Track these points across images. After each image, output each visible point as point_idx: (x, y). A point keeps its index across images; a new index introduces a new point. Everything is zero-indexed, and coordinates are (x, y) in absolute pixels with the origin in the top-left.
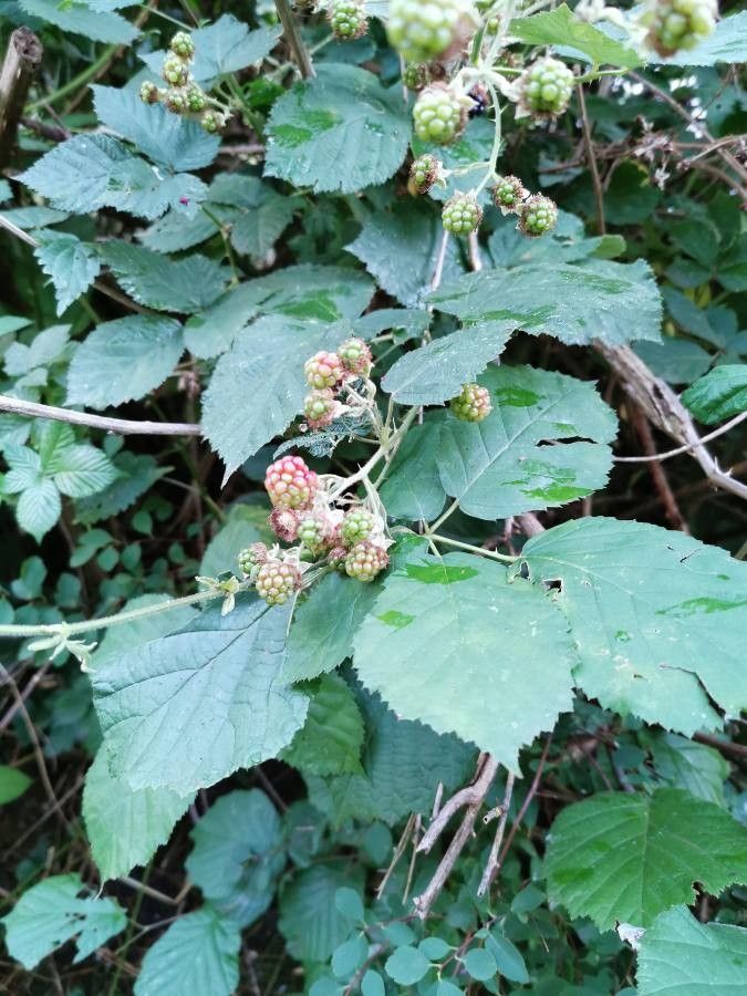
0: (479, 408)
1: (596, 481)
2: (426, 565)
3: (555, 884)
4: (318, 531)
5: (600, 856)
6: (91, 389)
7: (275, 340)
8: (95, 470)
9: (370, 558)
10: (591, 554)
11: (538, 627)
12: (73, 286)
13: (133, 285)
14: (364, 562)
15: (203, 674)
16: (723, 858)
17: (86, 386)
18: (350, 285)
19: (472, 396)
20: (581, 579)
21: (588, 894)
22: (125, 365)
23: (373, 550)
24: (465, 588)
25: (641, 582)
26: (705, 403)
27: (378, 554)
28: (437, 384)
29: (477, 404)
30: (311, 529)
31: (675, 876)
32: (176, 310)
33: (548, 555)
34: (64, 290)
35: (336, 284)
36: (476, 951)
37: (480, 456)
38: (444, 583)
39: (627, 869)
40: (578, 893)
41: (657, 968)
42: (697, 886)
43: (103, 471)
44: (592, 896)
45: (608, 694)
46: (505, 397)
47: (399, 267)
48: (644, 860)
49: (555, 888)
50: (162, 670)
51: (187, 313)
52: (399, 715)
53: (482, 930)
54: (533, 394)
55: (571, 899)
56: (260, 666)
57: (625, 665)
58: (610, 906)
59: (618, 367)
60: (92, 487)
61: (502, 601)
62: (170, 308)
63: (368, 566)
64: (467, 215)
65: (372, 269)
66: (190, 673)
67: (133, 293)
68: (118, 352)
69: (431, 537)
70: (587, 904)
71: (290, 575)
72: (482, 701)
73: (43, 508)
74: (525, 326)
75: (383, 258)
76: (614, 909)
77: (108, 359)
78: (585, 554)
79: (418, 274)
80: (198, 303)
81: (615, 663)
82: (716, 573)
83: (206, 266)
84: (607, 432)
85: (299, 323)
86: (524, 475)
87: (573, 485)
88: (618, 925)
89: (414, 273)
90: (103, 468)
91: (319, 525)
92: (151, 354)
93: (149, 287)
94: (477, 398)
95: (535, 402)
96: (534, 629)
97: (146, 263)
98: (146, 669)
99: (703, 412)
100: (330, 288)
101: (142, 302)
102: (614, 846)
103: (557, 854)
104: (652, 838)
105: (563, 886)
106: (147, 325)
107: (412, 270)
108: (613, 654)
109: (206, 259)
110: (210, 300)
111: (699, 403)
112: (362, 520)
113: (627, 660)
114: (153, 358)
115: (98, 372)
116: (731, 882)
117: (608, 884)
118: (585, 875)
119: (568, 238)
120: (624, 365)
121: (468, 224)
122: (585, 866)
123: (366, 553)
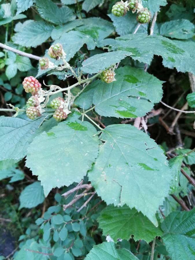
0: (108, 79)
1: (141, 114)
2: (75, 123)
3: (101, 217)
4: (33, 102)
5: (118, 214)
6: (23, 40)
7: (71, 39)
8: (27, 65)
9: (60, 115)
10: (121, 136)
11: (89, 153)
12: (23, 7)
13: (42, 11)
14: (58, 115)
15: (17, 130)
16: (148, 231)
17: (22, 39)
18: (107, 28)
19: (106, 74)
20: (111, 143)
21: (107, 223)
22: (34, 35)
23: (62, 113)
24: (79, 134)
25: (128, 151)
26: (192, 100)
27: (63, 114)
28: (94, 67)
29: (107, 77)
30: (31, 101)
31: (130, 230)
32: (53, 22)
33: (109, 132)
34: (19, 8)
35: (103, 27)
36: (76, 224)
37: (108, 95)
38: (75, 130)
39: (121, 222)
40: (104, 222)
41: (94, 256)
42: (133, 236)
43: (29, 66)
44: (107, 225)
45: (95, 182)
46: (126, 78)
47: (124, 25)
48: (127, 221)
49: (100, 218)
50: (8, 125)
51: (57, 24)
52: (26, 165)
53: (81, 219)
54: (137, 80)
55: (101, 223)
56: (29, 134)
57: (104, 175)
58: (110, 230)
59: (190, 79)
60: (25, 69)
61: (86, 141)
62: (52, 21)
63: (58, 117)
64: (119, 10)
65: (115, 24)
66: (13, 129)
67: (41, 14)
68: (34, 31)
69: (84, 114)
70: (104, 226)
71: (36, 112)
72: (54, 170)
73: (12, 71)
74: (133, 56)
75: (120, 21)
76: (110, 231)
77: (30, 33)
78: (119, 136)
79: (130, 30)
80: (62, 22)
81: (102, 173)
82: (154, 157)
83: (68, 10)
84: (157, 99)
85: (82, 36)
86: (118, 104)
87: (133, 113)
88: (108, 235)
89: (129, 29)
90: (29, 65)
91: (34, 100)
92: (43, 34)
93: (47, 13)
94: (108, 76)
95: (136, 83)
96: (87, 154)
97: (49, 5)
98: (5, 124)
99: (191, 103)
100: (100, 27)
101: (43, 17)
102: (123, 214)
103: (108, 209)
104: (135, 216)
105: (103, 218)
106: (44, 25)
107: (128, 28)
108: (103, 171)
109: (69, 9)
110: (66, 22)
111: (191, 100)
112: (56, 103)
113: (105, 174)
114: (42, 36)
115: (26, 36)
116: (143, 239)
117: (113, 223)
118: (110, 218)
119: (187, 31)
120: (192, 79)
121: (119, 13)
122: (112, 215)
123: (60, 113)
